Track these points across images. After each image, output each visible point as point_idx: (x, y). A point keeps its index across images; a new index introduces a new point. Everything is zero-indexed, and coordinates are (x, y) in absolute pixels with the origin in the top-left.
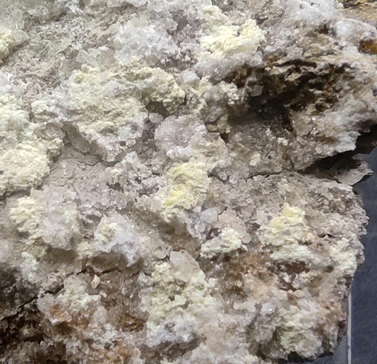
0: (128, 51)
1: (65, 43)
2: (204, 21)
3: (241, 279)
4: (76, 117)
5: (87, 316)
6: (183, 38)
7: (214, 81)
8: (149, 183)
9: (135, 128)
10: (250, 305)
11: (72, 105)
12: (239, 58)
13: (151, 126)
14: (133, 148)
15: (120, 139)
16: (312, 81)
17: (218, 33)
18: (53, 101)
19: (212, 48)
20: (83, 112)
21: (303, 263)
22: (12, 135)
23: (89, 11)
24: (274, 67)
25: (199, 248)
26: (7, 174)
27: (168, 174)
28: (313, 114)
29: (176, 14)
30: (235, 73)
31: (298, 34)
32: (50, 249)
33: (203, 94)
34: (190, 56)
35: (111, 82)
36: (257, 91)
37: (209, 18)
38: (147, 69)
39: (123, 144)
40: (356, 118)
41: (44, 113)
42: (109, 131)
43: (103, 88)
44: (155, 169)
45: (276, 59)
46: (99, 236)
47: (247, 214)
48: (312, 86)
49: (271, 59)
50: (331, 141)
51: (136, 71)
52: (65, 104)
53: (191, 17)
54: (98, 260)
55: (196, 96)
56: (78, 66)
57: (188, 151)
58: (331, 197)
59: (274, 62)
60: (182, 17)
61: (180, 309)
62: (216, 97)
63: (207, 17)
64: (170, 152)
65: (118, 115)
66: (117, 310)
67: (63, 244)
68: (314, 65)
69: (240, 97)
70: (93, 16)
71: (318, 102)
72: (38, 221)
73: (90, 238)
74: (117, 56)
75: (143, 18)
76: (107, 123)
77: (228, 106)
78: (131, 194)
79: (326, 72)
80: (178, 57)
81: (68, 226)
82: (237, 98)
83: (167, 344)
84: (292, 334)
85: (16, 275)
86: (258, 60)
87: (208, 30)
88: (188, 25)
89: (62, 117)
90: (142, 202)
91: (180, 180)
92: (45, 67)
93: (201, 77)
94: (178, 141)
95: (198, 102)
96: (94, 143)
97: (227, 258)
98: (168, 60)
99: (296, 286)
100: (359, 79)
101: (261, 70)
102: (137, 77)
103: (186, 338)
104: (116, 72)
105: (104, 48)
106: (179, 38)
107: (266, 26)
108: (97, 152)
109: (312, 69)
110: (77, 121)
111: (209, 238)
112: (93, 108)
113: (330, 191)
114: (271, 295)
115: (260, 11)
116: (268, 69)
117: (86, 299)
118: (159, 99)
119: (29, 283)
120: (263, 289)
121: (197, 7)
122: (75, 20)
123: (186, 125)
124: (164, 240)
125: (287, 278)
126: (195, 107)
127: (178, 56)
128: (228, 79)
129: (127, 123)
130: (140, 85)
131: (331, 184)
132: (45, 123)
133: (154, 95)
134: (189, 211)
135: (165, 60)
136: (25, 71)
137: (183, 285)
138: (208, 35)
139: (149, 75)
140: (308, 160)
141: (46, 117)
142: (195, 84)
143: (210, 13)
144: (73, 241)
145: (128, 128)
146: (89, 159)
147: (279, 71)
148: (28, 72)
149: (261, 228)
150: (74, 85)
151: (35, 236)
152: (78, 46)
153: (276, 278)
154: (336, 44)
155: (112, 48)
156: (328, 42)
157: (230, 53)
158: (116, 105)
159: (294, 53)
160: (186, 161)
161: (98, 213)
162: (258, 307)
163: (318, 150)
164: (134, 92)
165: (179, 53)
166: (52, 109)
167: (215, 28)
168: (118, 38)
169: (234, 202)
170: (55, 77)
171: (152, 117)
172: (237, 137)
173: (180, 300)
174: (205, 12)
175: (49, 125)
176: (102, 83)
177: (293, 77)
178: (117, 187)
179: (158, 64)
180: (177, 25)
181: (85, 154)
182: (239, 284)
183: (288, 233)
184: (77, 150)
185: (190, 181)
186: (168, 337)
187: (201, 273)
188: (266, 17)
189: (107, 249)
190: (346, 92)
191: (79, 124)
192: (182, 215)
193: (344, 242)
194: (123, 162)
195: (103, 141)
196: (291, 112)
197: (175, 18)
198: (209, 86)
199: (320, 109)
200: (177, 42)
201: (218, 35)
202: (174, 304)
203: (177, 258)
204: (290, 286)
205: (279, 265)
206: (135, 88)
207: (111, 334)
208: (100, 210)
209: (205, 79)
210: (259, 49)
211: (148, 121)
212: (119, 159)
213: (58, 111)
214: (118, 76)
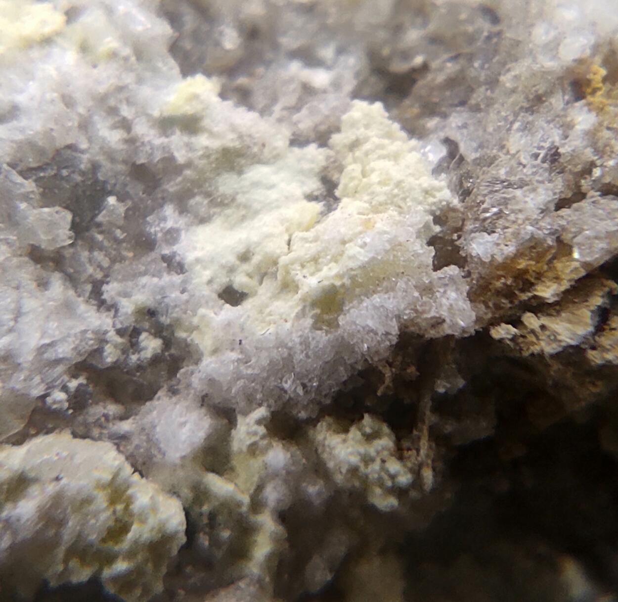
2: (172, 166)
6: (106, 263)
7: (289, 427)
17: (246, 207)
19: (240, 280)
24: (531, 321)
29: (51, 172)
30: (368, 376)
31: (592, 135)
33: (260, 488)
34: (159, 331)
37: (189, 147)
49: (507, 286)
53: (113, 160)
59: (524, 297)
60: (78, 178)
63: (180, 146)
69: (417, 472)
80: (110, 355)
87: (199, 200)
88: (112, 200)
93: (229, 418)
98: (73, 384)
106: (90, 270)
107: (430, 109)
115: (382, 35)
121: (126, 112)
127: (108, 349)
135: (64, 388)
138: (203, 220)
147: (554, 337)
165: (112, 335)
167: (225, 184)
174: (166, 124)
180: (69, 217)
188: (419, 60)
198: (278, 454)
200: (89, 287)
201: (248, 213)
209: (249, 427)
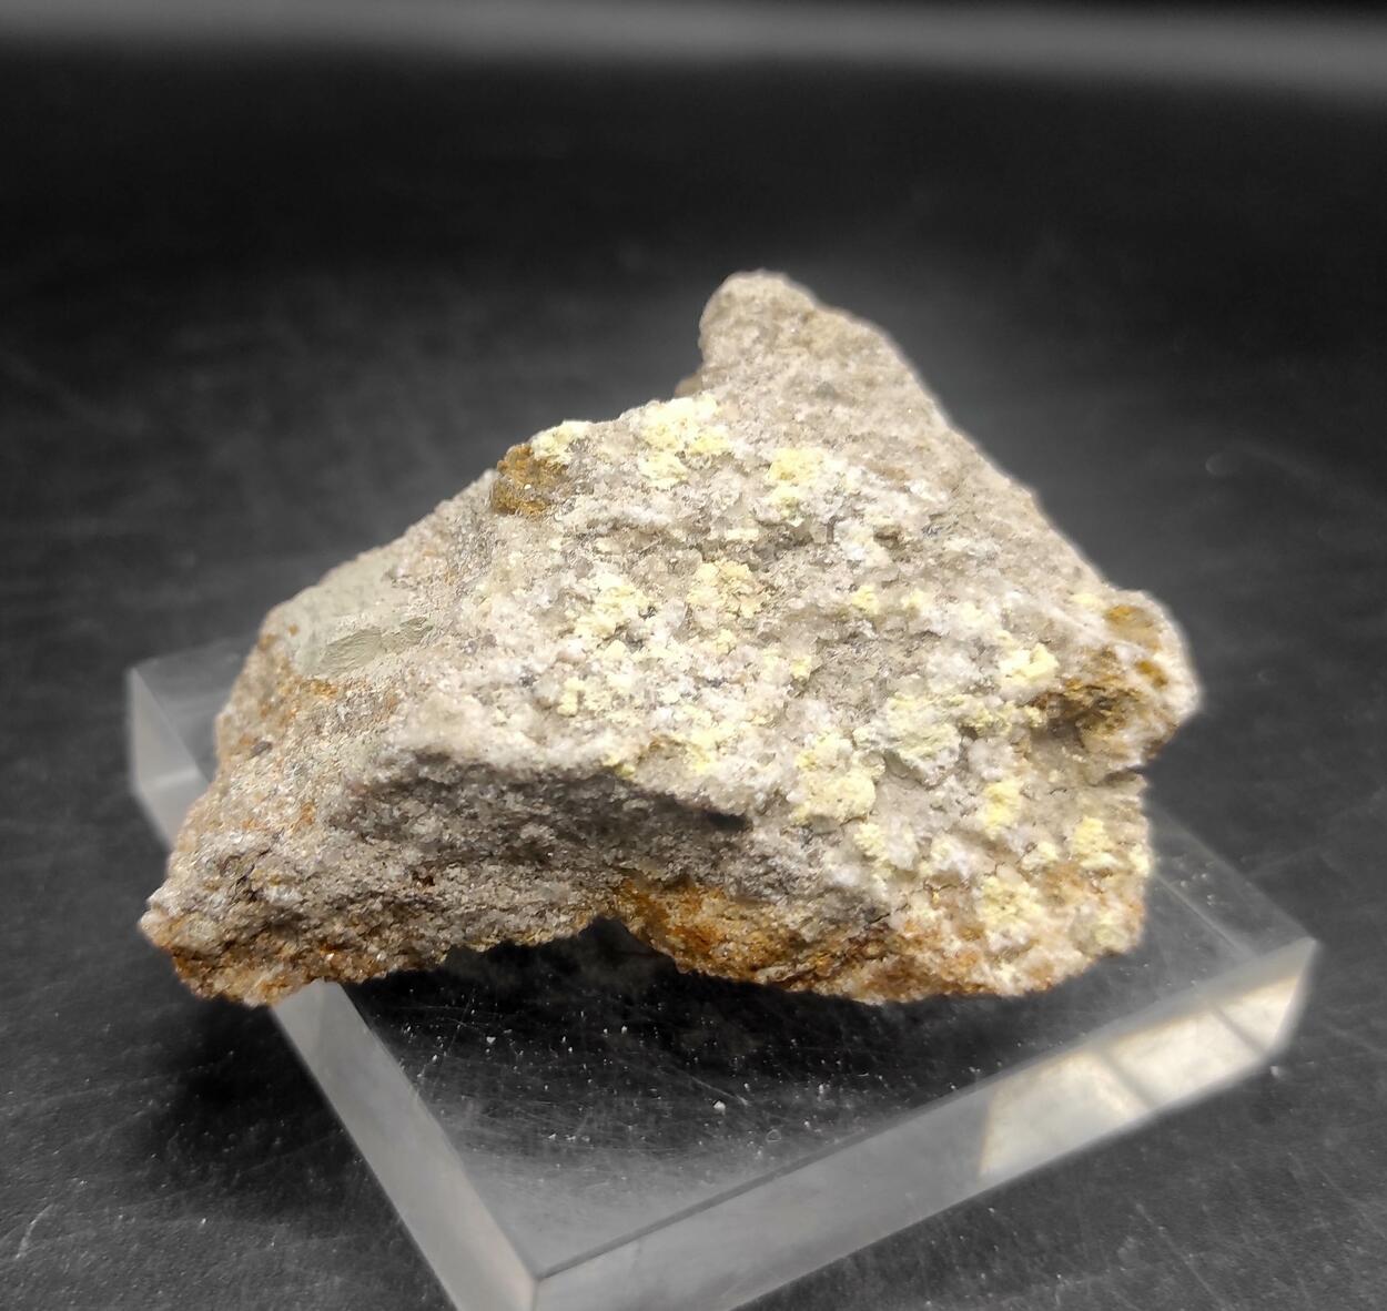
0: (940, 680)
1: (871, 670)
2: (999, 647)
3: (1058, 887)
4: (896, 744)
5: (935, 928)
6: (984, 664)
7: (1019, 706)
8: (969, 802)
9: (952, 752)
10: (1070, 909)
11: (893, 732)
12: (1043, 685)
13: (964, 748)
14: (951, 772)
15: (939, 763)
16: (1103, 704)
17: (1014, 658)
18: (874, 729)
19: (1013, 674)
20: (902, 739)
21: (1107, 869)
22: (841, 764)
23: (885, 636)
24: (1072, 693)
25: (1019, 862)
26: (847, 802)
27: (983, 794)
28: (1104, 733)
29: (976, 641)
30: (1038, 698)
31: (1085, 660)
32: (896, 869)
33: (1009, 717)
34: (993, 681)
35: (928, 710)
36: (1056, 713)
38: (959, 697)
39: (942, 768)
40: (1141, 737)
41: (867, 740)
42: (929, 756)
43: (921, 716)
44: (970, 790)
45: (1072, 684)
46: (935, 855)
47: (1053, 827)
48: (1103, 708)
49: (1068, 684)
50: (1121, 757)
51: (951, 699)
52: (885, 732)
53: (988, 643)
54: (938, 878)
55: (1002, 720)
56: (890, 694)
57: (999, 772)
58: (1122, 807)
59: (1072, 688)
60: (981, 644)
61: (1012, 917)
62: (1022, 721)
63: (1002, 643)
64: (985, 774)
65: (936, 740)
66: (957, 922)
67: (908, 865)
68: (1104, 690)
69: (1043, 720)
70: (890, 641)
71: (1108, 721)
72: (884, 845)
73: (927, 858)
74: (930, 683)
75: (948, 645)
76: (926, 749)
77: (1032, 729)
78: (954, 814)
79: (1115, 696)
80: (982, 683)
81: (909, 848)
82: (1040, 721)
83: (1006, 947)
84: (1105, 931)
85: (866, 896)
86: (1060, 688)
87: (1005, 655)
88: (987, 651)
89: (883, 746)
90: (966, 821)
91: (997, 799)
92: (853, 694)
93: (1005, 701)
94: (990, 763)
95: (1005, 725)
96: (916, 769)
97: (1045, 869)
98: (975, 686)
99: (1103, 889)
100: (1143, 702)
101: (1061, 695)
102: (952, 704)
103: (1022, 941)
104: (931, 699)
105: (915, 676)
106: (980, 664)
108: (917, 776)
109: (1102, 693)
110: (897, 747)
111: (1028, 852)
112: (913, 735)
113: (1122, 802)
114: (1087, 898)
116: (1066, 694)
117: (932, 914)
118: (972, 724)
119: (880, 903)
120: (1078, 894)
121: (992, 634)
122: (873, 645)
123: (995, 747)
124: (989, 856)
125: (1095, 883)
126: (1001, 729)
127: (982, 681)
128: (1032, 704)
129: (945, 748)
130: (955, 712)
131: (1119, 797)
132: (867, 751)
133: (967, 721)
134: (1009, 828)
135: (973, 686)
136: (834, 698)
137: (1012, 896)
138: (1005, 660)
139: (962, 702)
140: (1102, 775)
141: (868, 745)
142: (1000, 709)
143: (1004, 638)
144: (916, 861)
145: (946, 753)
146: (907, 784)
147: (1076, 696)
148: (837, 700)
149: (1068, 839)
150: (889, 712)
151: (883, 859)
152: (886, 674)
153: (1087, 885)
154: (1119, 669)
155: (923, 676)
156: (1112, 667)
157: (1034, 679)
158: (934, 731)
159: (1088, 679)
160: (998, 781)
161: (929, 835)
162: (1078, 910)
163: (1110, 766)
164: (950, 719)
165: (983, 679)
166: (873, 737)
167: (1010, 653)
168: (931, 668)
169: (1042, 817)
170: (867, 705)
171: (967, 741)
172: (1038, 756)
173: (1011, 909)
174: (999, 638)
175: (872, 752)
176: (919, 711)
177: (1089, 701)
178: (940, 808)
179: (968, 691)
180: (978, 651)
181: (902, 778)
182: (1056, 892)
183: (1094, 843)
184: (895, 775)
185: (1007, 800)
186: (1007, 942)
187: (1025, 883)
188: (1051, 640)
189: (945, 867)
190: (1132, 712)
191: (899, 751)
192: (1004, 832)
193: (1138, 848)
194: (945, 785)
195: (924, 766)
196: (1082, 731)
197: (975, 645)
198: (1015, 711)
199: (1110, 727)
200: (980, 668)
201: (1014, 660)
202: (1005, 913)
203: (1004, 871)
204: (1099, 891)
205: (1087, 872)
206: (951, 715)
207: (957, 944)
208: (931, 832)
209: (1010, 704)
210: (1056, 677)
211: (961, 745)
212: (940, 783)
213: (879, 738)
214: (934, 704)
